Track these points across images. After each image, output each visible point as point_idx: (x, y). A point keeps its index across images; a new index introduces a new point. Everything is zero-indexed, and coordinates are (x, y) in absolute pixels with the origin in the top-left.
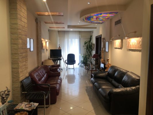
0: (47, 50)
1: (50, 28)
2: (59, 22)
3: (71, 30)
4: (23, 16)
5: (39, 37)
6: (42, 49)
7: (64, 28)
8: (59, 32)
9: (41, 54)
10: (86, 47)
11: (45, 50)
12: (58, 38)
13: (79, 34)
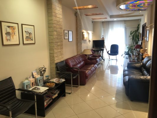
0: (89, 41)
1: (93, 19)
2: (98, 13)
3: (115, 19)
4: (58, 13)
5: (78, 29)
6: (83, 40)
7: (106, 18)
8: (103, 22)
9: (81, 44)
10: (131, 37)
11: (88, 40)
12: (103, 29)
13: (125, 24)
